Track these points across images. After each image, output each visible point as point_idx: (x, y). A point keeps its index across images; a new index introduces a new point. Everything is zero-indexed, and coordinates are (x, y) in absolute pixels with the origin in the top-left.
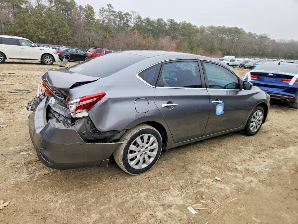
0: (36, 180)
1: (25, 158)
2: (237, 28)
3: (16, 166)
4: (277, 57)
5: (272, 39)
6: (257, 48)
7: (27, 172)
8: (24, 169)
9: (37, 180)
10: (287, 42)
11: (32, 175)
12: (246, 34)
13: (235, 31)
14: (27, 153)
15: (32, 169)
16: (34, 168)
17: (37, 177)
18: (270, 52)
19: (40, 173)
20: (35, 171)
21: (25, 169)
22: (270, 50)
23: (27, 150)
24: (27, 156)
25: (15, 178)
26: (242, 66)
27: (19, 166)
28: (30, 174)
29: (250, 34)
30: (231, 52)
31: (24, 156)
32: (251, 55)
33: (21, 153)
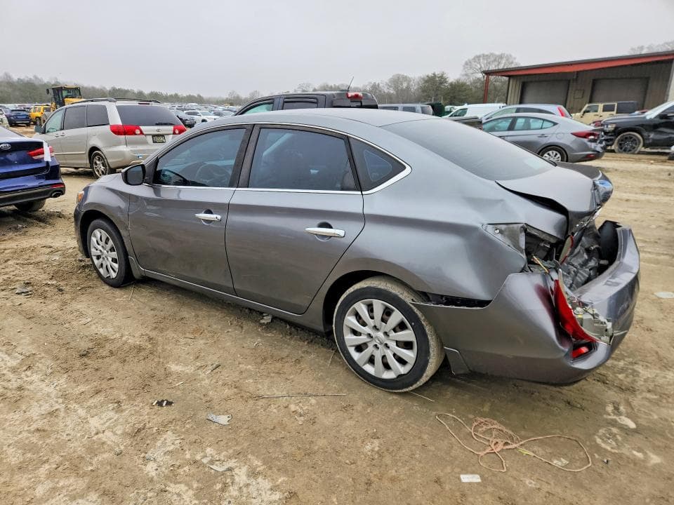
0: (629, 358)
1: (629, 404)
3: (655, 397)
7: (638, 376)
8: (641, 385)
9: (626, 356)
11: (631, 367)
14: (617, 418)
15: (627, 376)
16: (621, 376)
17: (624, 360)
19: (616, 363)
20: (622, 370)
21: (638, 384)
23: (614, 423)
24: (622, 408)
25: (665, 377)
27: (648, 395)
28: (634, 371)
31: (629, 410)
33: (632, 425)
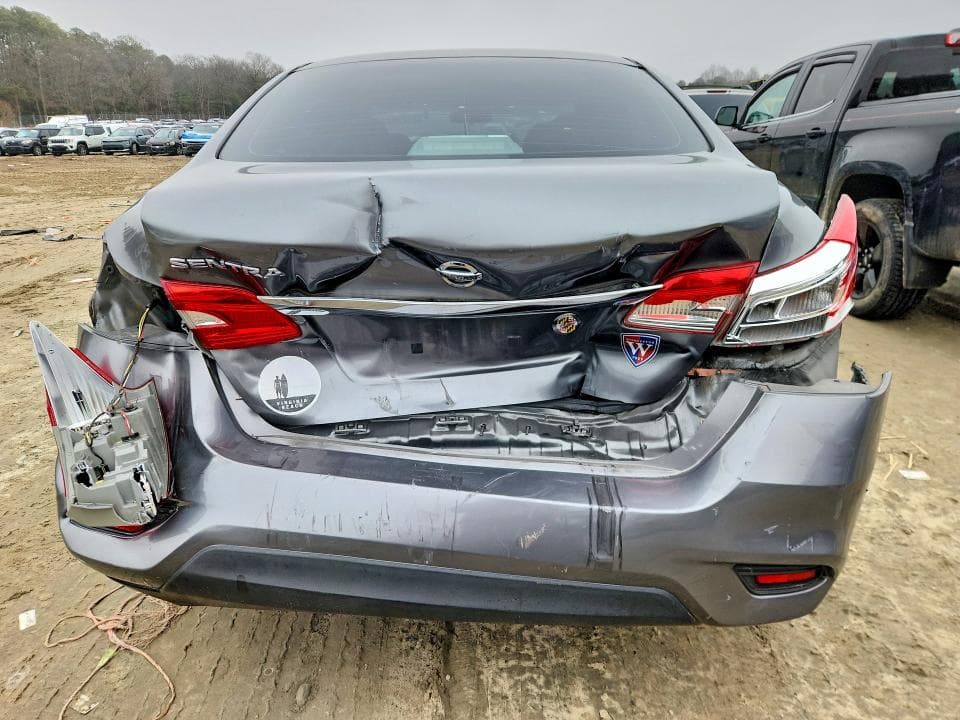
2: (21, 13)
4: (196, 112)
5: (159, 53)
6: (123, 83)
10: (206, 63)
12: (64, 35)
13: (20, 24)
18: (171, 95)
22: (168, 92)
26: (139, 149)
29: (79, 35)
30: (40, 102)
32: (115, 110)
